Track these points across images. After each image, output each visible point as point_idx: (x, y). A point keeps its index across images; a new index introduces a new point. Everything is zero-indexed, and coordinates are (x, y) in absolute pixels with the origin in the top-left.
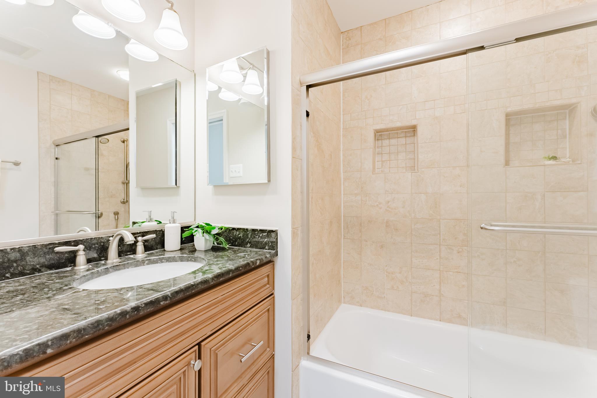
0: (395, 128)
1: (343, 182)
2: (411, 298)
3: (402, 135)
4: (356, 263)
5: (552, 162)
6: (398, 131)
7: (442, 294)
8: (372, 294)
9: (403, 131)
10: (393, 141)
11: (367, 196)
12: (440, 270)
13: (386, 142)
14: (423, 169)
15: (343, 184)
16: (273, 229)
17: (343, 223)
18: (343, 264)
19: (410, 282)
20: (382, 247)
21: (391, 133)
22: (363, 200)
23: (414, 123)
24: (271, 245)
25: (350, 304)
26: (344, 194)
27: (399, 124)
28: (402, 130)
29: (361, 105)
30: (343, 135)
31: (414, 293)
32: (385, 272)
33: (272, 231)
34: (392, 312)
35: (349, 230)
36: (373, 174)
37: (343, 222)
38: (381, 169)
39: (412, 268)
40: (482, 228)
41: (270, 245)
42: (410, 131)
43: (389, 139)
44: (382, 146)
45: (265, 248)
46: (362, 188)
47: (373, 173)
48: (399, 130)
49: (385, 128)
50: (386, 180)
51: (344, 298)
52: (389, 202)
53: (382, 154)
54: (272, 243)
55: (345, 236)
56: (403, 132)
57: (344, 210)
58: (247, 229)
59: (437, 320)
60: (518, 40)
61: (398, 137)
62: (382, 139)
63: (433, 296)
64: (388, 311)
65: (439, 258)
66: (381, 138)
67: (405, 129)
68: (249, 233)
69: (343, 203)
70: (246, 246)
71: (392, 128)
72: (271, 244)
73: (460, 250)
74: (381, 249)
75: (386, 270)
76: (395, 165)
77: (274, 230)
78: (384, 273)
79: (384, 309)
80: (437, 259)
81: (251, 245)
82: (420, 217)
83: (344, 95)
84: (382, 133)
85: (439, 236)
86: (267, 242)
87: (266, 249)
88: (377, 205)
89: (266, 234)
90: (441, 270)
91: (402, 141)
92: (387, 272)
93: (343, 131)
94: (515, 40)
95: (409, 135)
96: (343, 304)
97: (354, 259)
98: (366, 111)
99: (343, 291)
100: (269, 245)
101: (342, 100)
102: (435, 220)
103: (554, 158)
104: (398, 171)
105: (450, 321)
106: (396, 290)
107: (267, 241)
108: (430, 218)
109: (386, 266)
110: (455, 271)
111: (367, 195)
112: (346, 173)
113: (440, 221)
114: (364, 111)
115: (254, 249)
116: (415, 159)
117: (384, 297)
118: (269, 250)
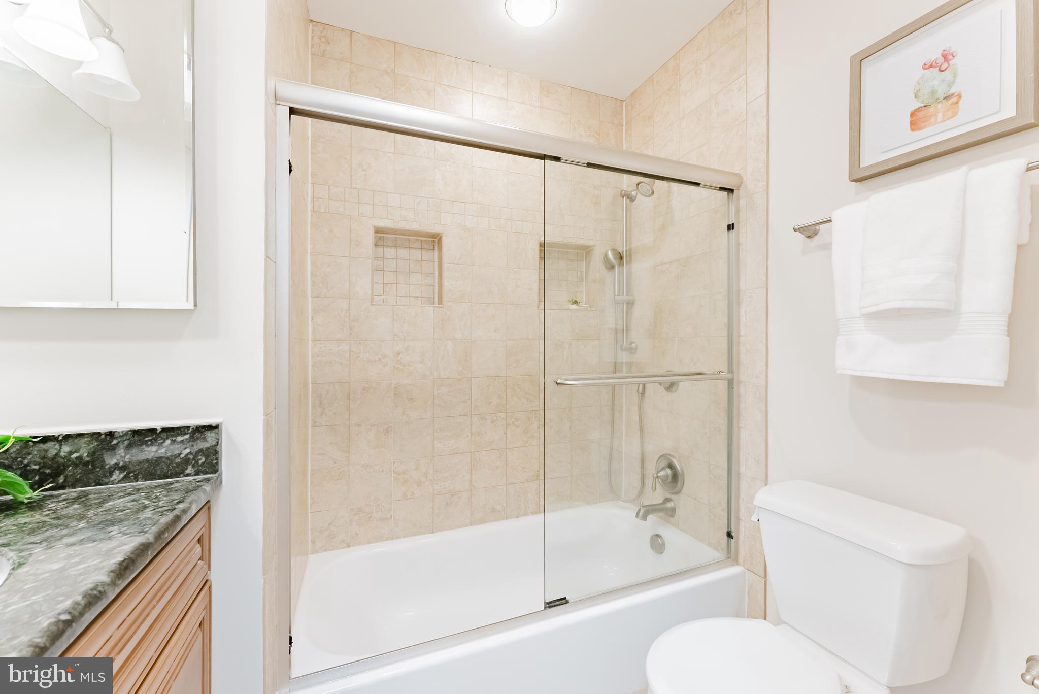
0: (408, 231)
1: (312, 317)
2: (433, 504)
3: (417, 245)
4: (339, 469)
5: (574, 306)
6: (410, 237)
7: (473, 486)
8: (371, 517)
9: (418, 238)
10: (402, 252)
11: (360, 344)
12: (470, 452)
13: (390, 252)
14: (450, 303)
15: (312, 320)
16: (212, 421)
17: (312, 397)
18: (311, 477)
19: (431, 480)
20: (387, 431)
21: (398, 238)
22: (353, 352)
23: (437, 229)
24: (203, 463)
25: (326, 551)
26: (314, 340)
27: (415, 227)
28: (419, 236)
29: (350, 177)
30: (311, 223)
31: (437, 495)
32: (393, 472)
33: (210, 428)
34: (404, 537)
35: (324, 409)
36: (372, 305)
37: (312, 394)
38: (381, 297)
39: (433, 456)
40: (558, 384)
41: (200, 462)
42: (428, 240)
43: (396, 247)
44: (383, 258)
45: (183, 472)
46: (351, 329)
47: (372, 303)
48: (412, 236)
49: (393, 227)
50: (395, 316)
51: (313, 542)
52: (399, 354)
53: (384, 271)
54: (207, 457)
55: (316, 422)
56: (416, 240)
57: (314, 371)
58: (111, 434)
59: (467, 526)
60: (589, 165)
61: (410, 246)
62: (383, 246)
63: (462, 492)
64: (398, 538)
65: (469, 434)
66: (382, 244)
67: (422, 237)
68: (117, 444)
69: (312, 357)
70: (107, 480)
71: (405, 230)
72: (206, 460)
73: (495, 418)
74: (385, 435)
75: (394, 470)
76: (405, 293)
77: (214, 425)
78: (391, 475)
79: (392, 537)
80: (468, 436)
81: (128, 473)
82: (446, 377)
83: (313, 147)
84: (385, 235)
85: (469, 401)
86: (191, 457)
87: (188, 475)
88: (379, 360)
89: (187, 436)
90: (472, 451)
91: (417, 254)
92: (395, 473)
93: (312, 216)
94: (587, 164)
95: (426, 246)
96: (310, 556)
97: (335, 463)
98: (360, 190)
99: (311, 529)
100: (197, 462)
101: (310, 154)
102: (465, 379)
103: (576, 302)
104: (409, 303)
105: (482, 521)
106: (410, 498)
107: (190, 453)
108: (460, 377)
109: (394, 463)
110: (490, 448)
111: (361, 341)
112: (317, 298)
113: (471, 380)
114: (356, 188)
115: (141, 483)
116: (435, 286)
117: (391, 517)
118: (197, 474)
